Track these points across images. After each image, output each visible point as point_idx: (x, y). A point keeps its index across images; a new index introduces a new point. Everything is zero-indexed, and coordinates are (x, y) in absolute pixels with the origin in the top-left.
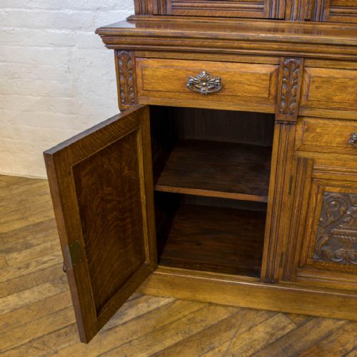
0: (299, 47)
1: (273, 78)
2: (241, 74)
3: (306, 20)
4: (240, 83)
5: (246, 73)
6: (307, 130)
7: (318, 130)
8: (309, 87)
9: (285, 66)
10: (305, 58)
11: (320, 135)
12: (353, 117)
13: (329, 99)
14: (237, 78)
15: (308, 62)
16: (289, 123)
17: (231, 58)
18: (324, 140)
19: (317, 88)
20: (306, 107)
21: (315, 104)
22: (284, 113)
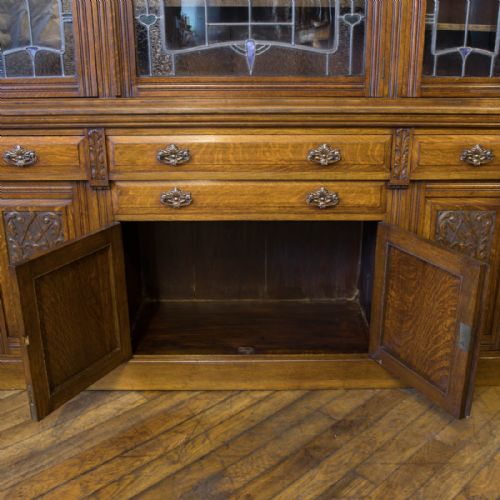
0: (97, 118)
1: (81, 148)
2: (52, 146)
3: (118, 96)
4: (52, 154)
5: (56, 145)
6: (121, 194)
7: (131, 193)
8: (113, 153)
9: (89, 137)
10: (106, 128)
11: (134, 197)
12: (158, 178)
13: (133, 163)
14: (48, 150)
15: (109, 132)
16: (104, 188)
17: (41, 132)
18: (138, 202)
19: (121, 153)
20: (115, 172)
21: (122, 168)
22: (97, 178)
